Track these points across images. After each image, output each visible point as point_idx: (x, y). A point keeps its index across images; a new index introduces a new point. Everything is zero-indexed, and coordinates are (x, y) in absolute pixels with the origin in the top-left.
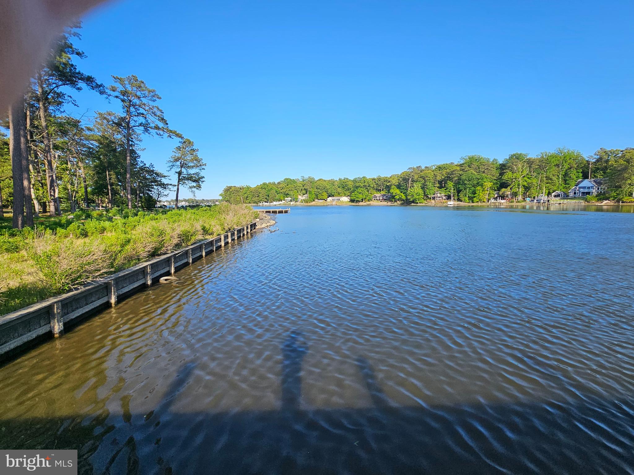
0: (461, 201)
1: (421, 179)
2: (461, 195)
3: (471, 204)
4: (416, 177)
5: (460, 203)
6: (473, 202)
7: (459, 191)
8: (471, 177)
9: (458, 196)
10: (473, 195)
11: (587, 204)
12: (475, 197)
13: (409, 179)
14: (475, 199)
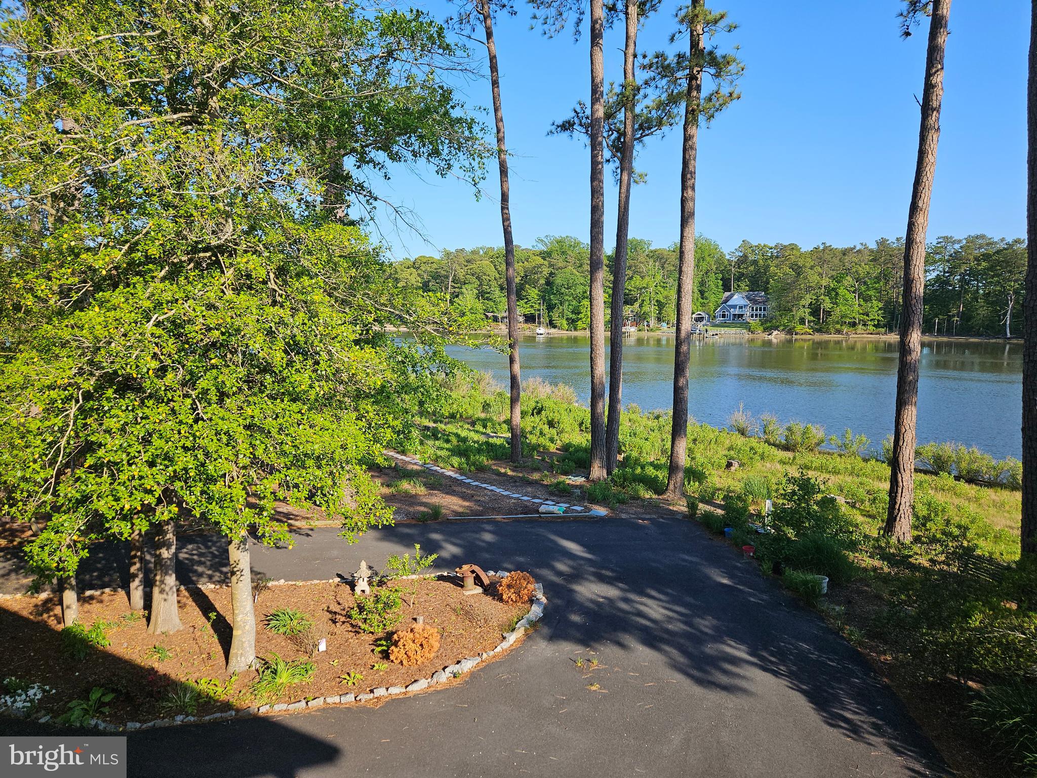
0: (555, 327)
1: (474, 279)
2: (555, 315)
3: (574, 334)
4: (461, 273)
5: (553, 331)
6: (576, 329)
7: (550, 308)
8: (571, 281)
9: (549, 316)
10: (574, 317)
11: (751, 336)
12: (579, 319)
13: (447, 277)
14: (579, 323)
